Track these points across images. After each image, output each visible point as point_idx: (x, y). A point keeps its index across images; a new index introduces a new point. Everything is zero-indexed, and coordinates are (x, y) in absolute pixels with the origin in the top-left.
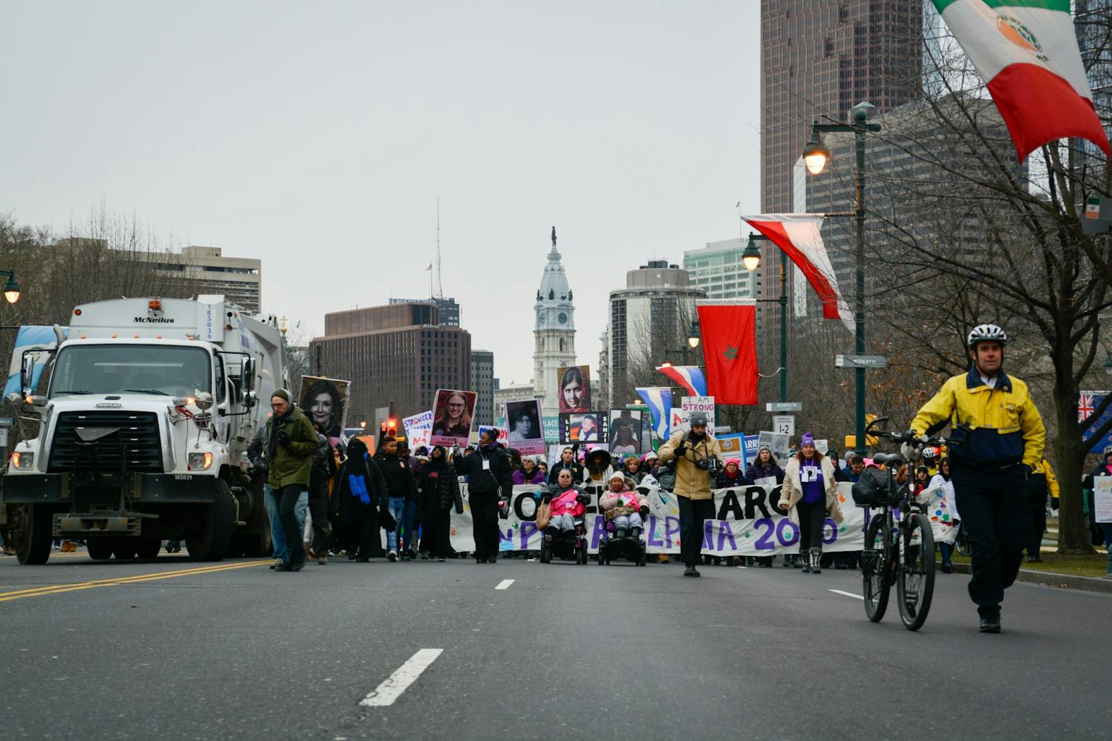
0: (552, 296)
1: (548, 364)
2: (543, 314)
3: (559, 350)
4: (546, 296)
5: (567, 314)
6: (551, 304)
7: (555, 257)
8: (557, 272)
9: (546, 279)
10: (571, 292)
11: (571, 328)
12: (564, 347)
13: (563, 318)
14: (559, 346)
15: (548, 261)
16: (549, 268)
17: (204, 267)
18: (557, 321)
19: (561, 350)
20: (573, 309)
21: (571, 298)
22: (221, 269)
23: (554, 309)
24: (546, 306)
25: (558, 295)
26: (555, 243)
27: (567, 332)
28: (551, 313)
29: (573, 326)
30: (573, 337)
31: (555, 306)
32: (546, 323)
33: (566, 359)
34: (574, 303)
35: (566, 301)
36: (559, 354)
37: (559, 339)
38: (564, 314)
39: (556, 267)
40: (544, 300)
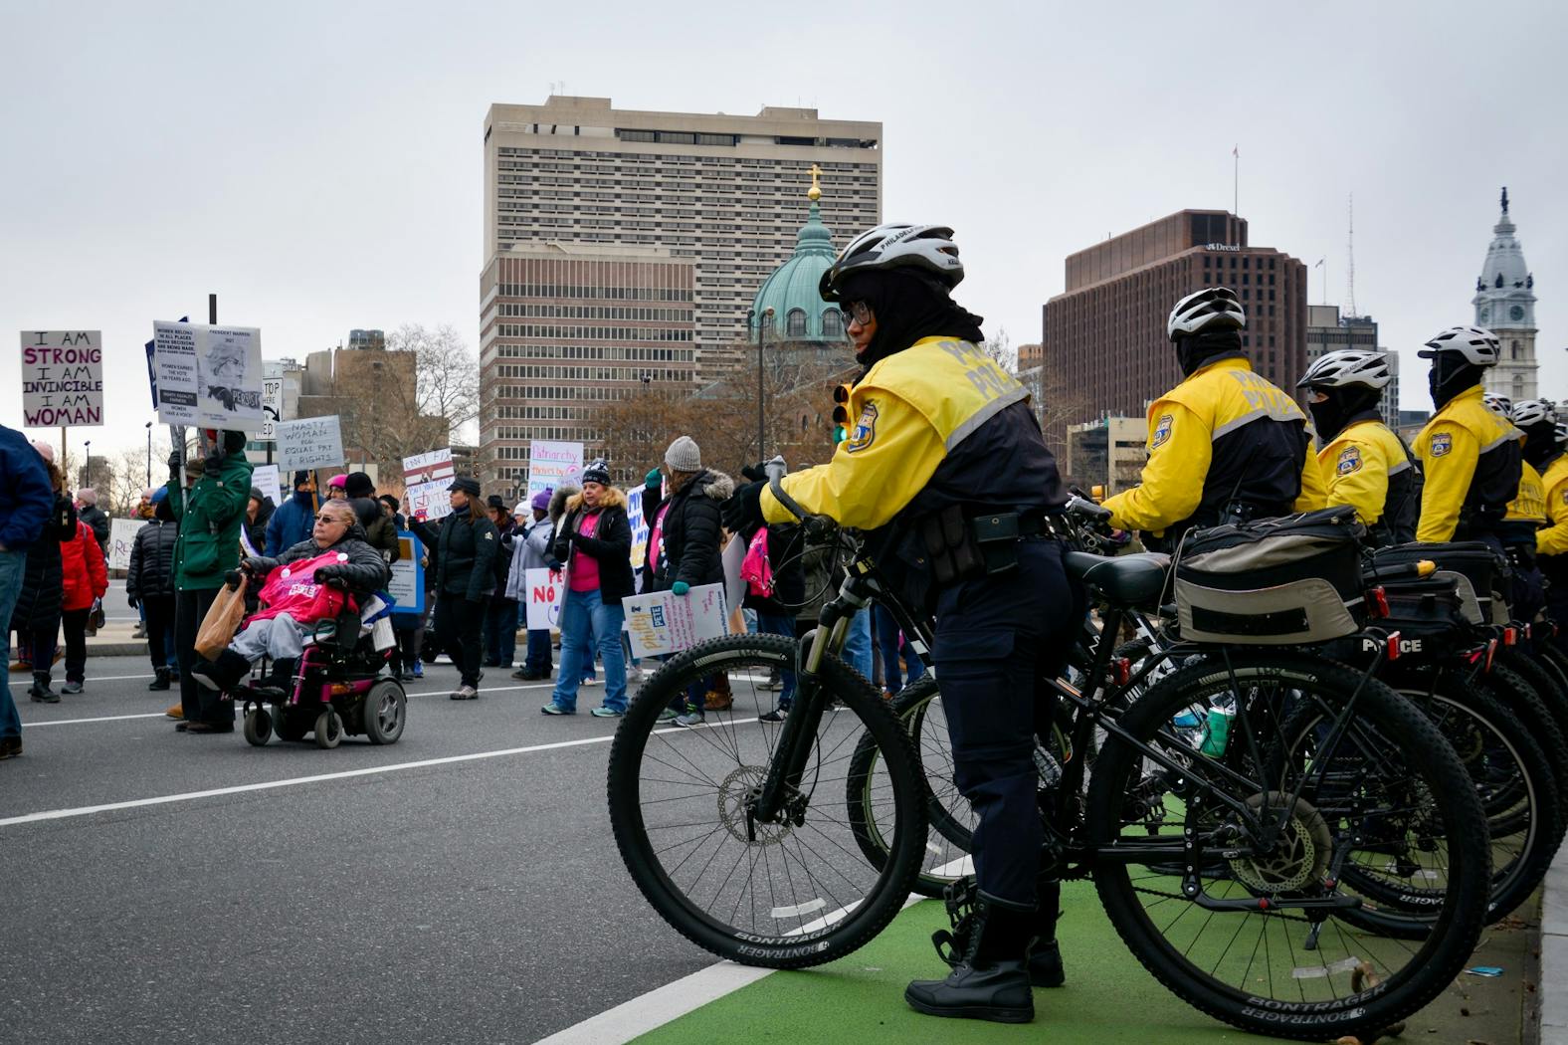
0: (1499, 283)
1: (1493, 378)
2: (1486, 310)
3: (1510, 357)
4: (1490, 283)
5: (1523, 307)
6: (1500, 294)
7: (1505, 229)
8: (1508, 250)
9: (1491, 261)
10: (1530, 277)
11: (1529, 327)
12: (1518, 353)
13: (1517, 313)
14: (1510, 353)
15: (1495, 236)
16: (1498, 243)
17: (775, 137)
18: (1508, 317)
19: (1514, 356)
20: (1534, 300)
21: (1530, 284)
22: (809, 142)
23: (1503, 300)
24: (1490, 297)
25: (1509, 281)
26: (1505, 210)
27: (1524, 332)
28: (1498, 308)
29: (1534, 324)
30: (1533, 339)
31: (1504, 296)
32: (1490, 321)
33: (1522, 371)
34: (1536, 291)
35: (1523, 289)
36: (1510, 363)
37: (1510, 342)
38: (1518, 308)
39: (1507, 243)
40: (1488, 290)
